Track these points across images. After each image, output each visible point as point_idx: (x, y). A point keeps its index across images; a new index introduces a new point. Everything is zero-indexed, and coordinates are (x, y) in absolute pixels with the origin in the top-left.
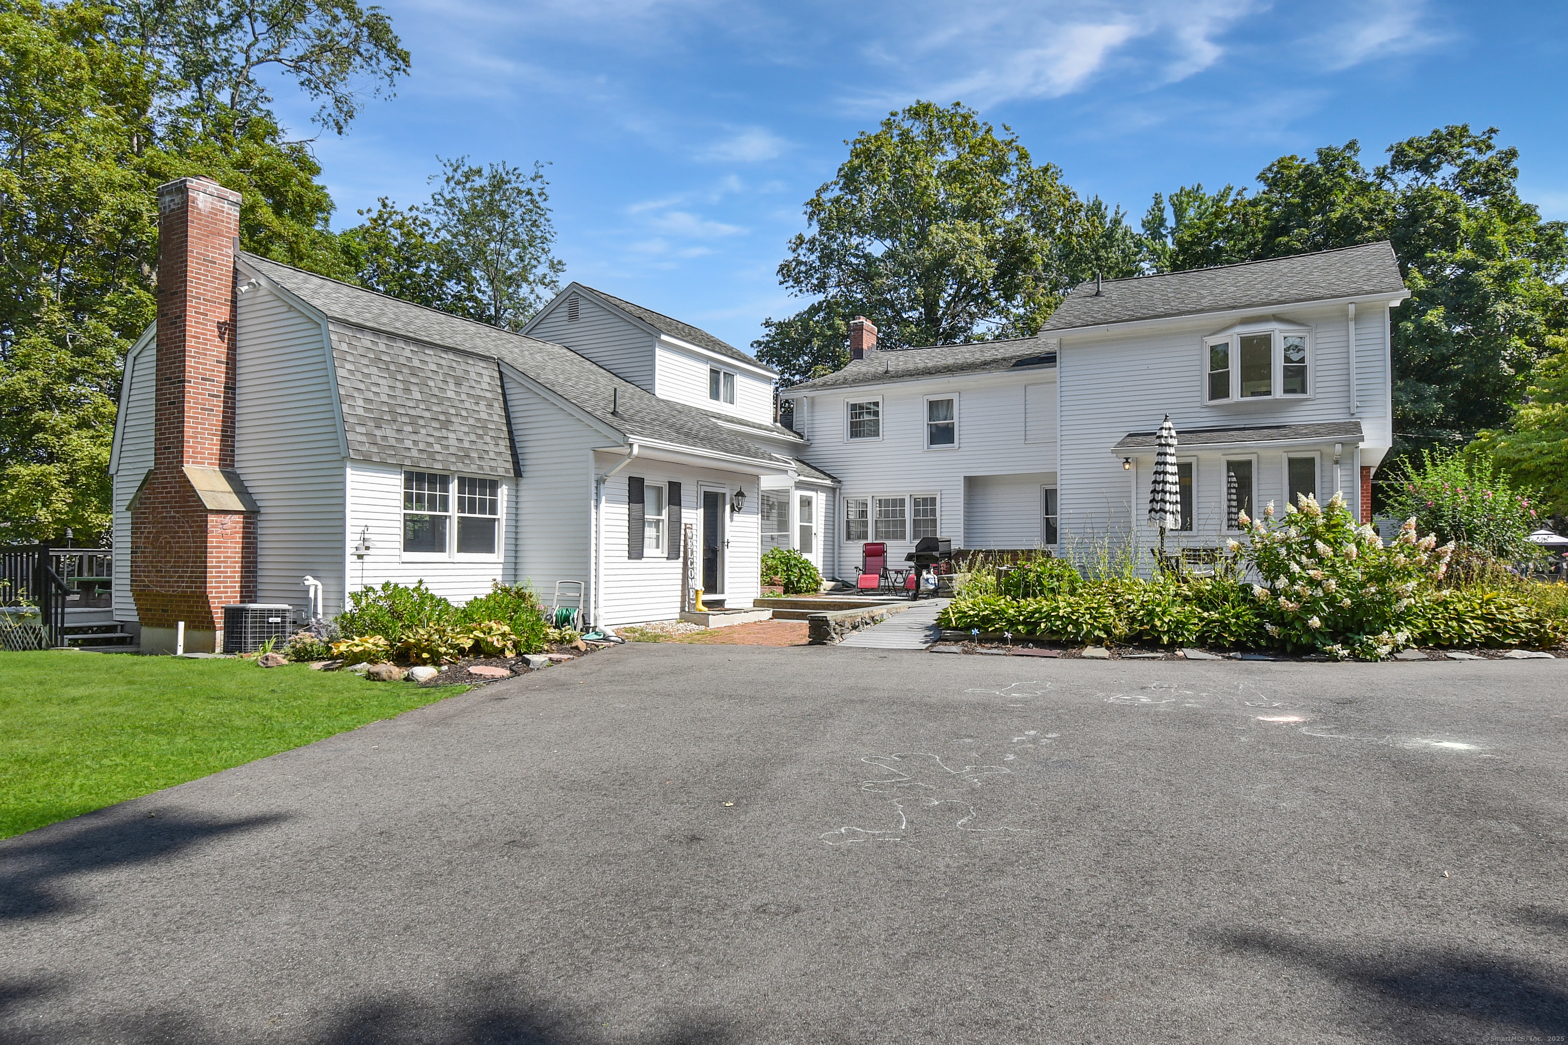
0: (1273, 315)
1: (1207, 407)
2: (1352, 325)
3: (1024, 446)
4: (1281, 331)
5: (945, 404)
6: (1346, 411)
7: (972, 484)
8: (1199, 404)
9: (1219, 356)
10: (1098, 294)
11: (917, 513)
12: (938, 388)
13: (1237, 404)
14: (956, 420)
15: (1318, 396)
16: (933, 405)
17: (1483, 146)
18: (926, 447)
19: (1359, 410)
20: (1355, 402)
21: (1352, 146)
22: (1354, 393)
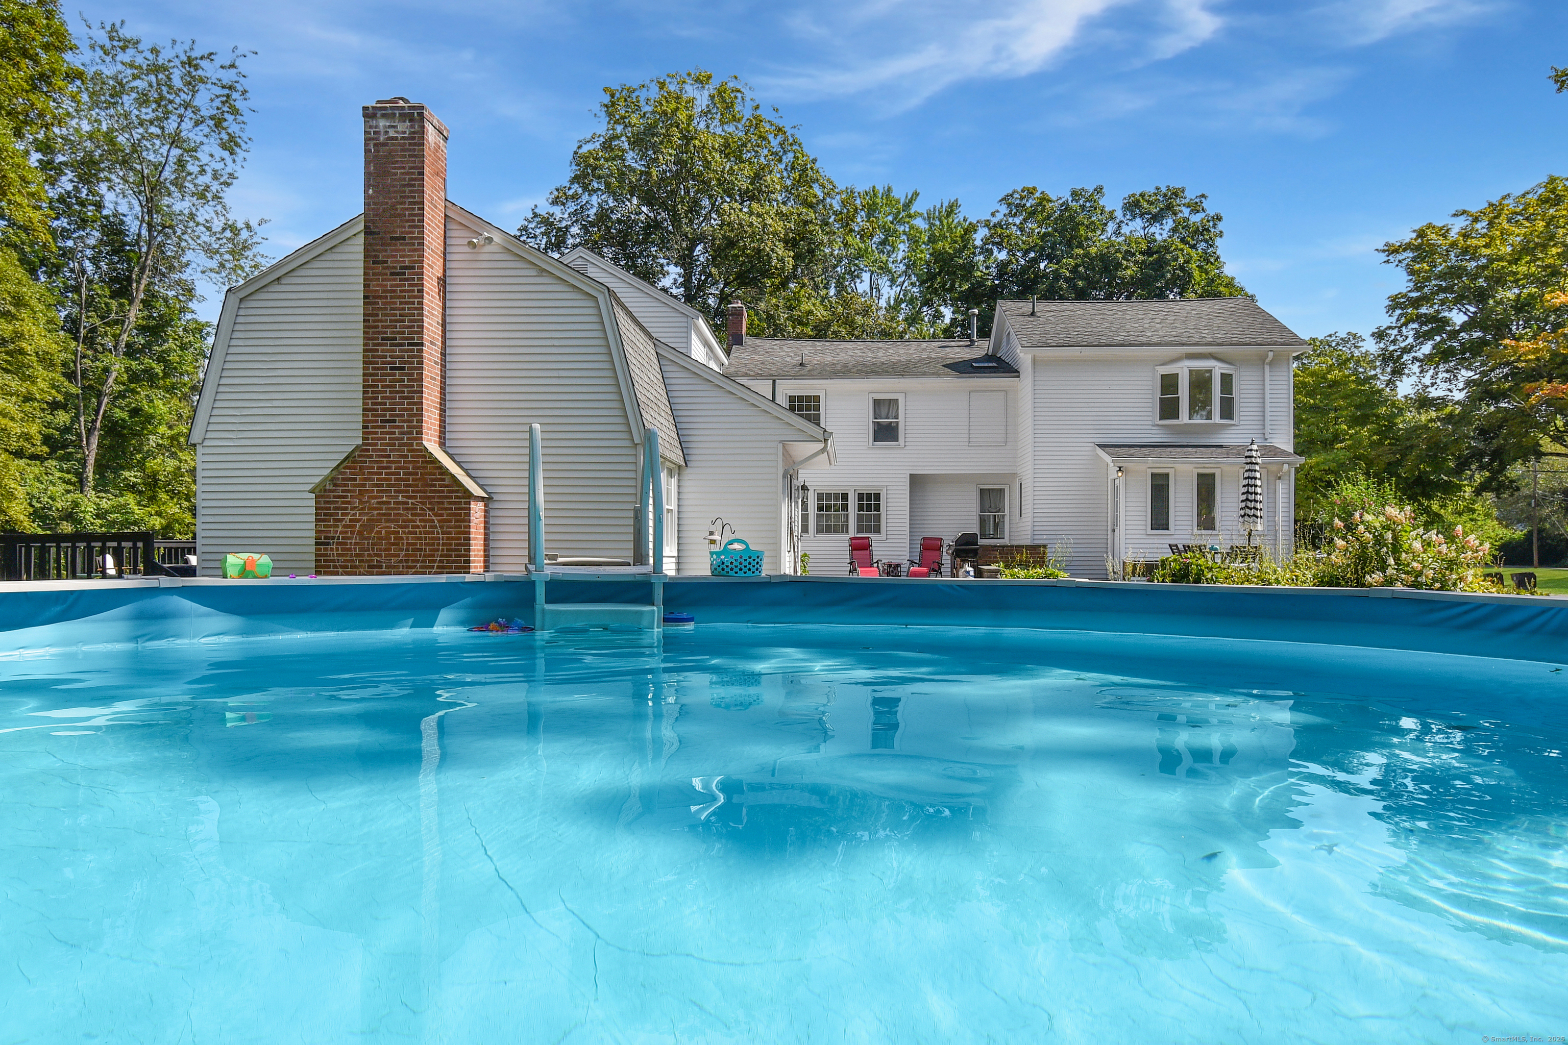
0: (1210, 354)
1: (1158, 425)
2: (1267, 368)
3: (967, 448)
4: (1220, 368)
5: (887, 403)
6: (1261, 436)
7: (917, 482)
8: (1150, 423)
9: (1169, 383)
10: (1033, 314)
11: (861, 508)
12: (885, 387)
13: (1186, 424)
14: (901, 419)
15: (1242, 423)
16: (877, 403)
17: (1195, 208)
18: (871, 444)
19: (1270, 436)
20: (1268, 430)
21: (1099, 190)
22: (1268, 423)
